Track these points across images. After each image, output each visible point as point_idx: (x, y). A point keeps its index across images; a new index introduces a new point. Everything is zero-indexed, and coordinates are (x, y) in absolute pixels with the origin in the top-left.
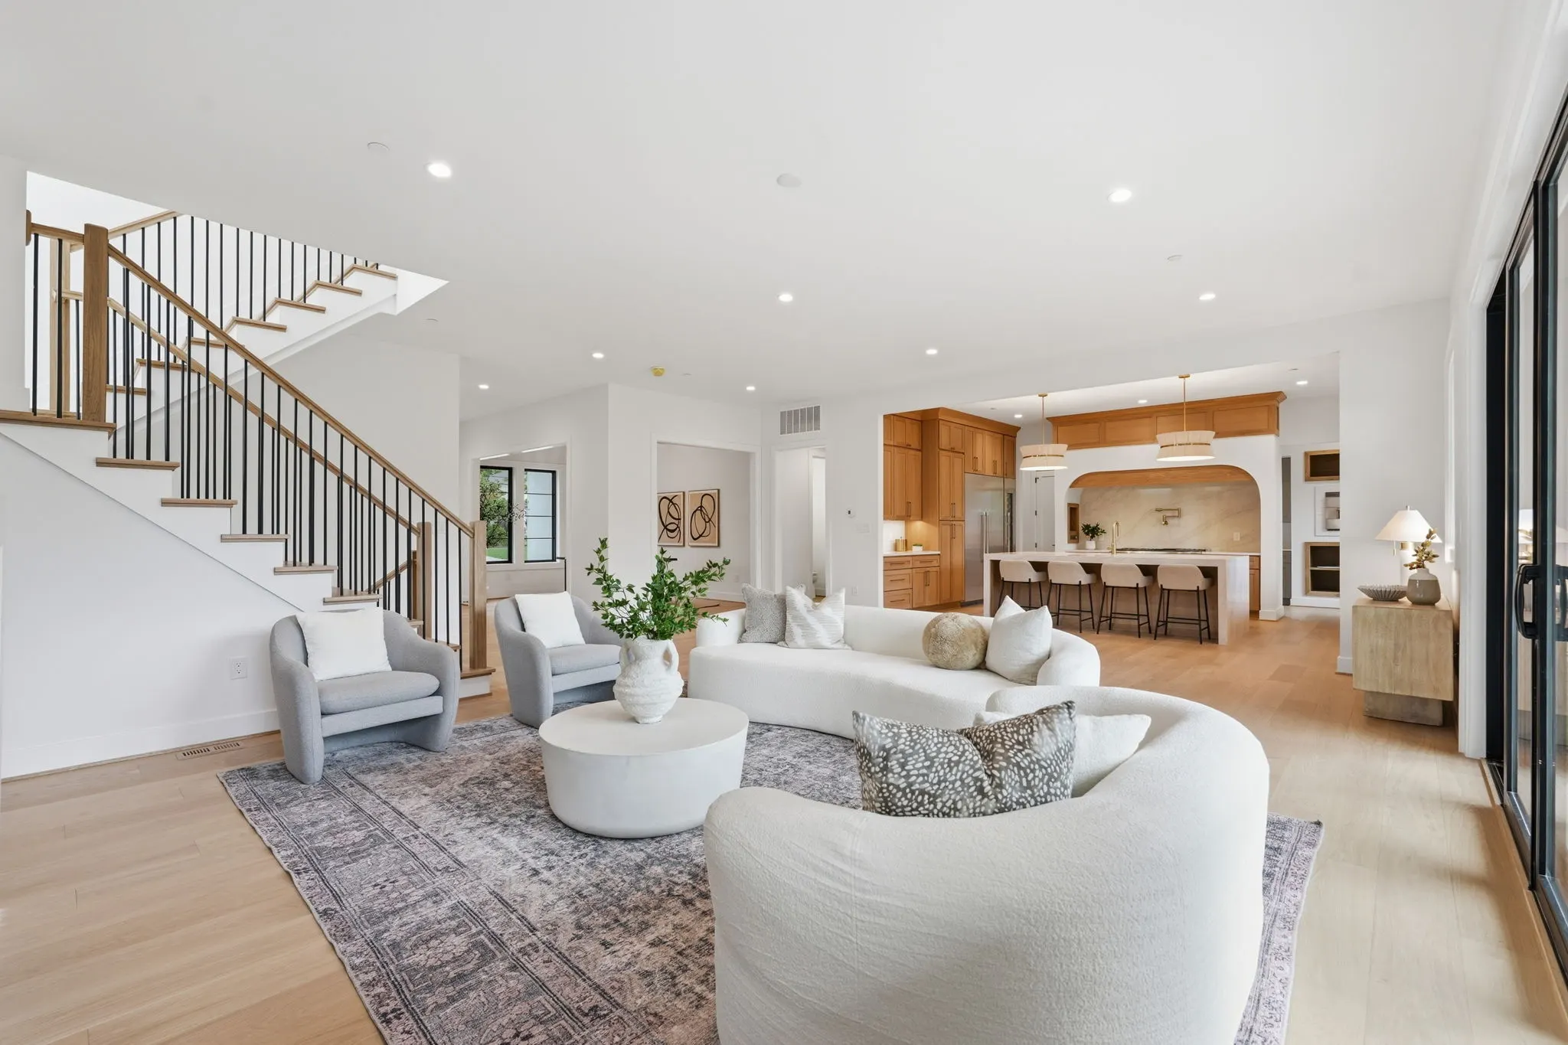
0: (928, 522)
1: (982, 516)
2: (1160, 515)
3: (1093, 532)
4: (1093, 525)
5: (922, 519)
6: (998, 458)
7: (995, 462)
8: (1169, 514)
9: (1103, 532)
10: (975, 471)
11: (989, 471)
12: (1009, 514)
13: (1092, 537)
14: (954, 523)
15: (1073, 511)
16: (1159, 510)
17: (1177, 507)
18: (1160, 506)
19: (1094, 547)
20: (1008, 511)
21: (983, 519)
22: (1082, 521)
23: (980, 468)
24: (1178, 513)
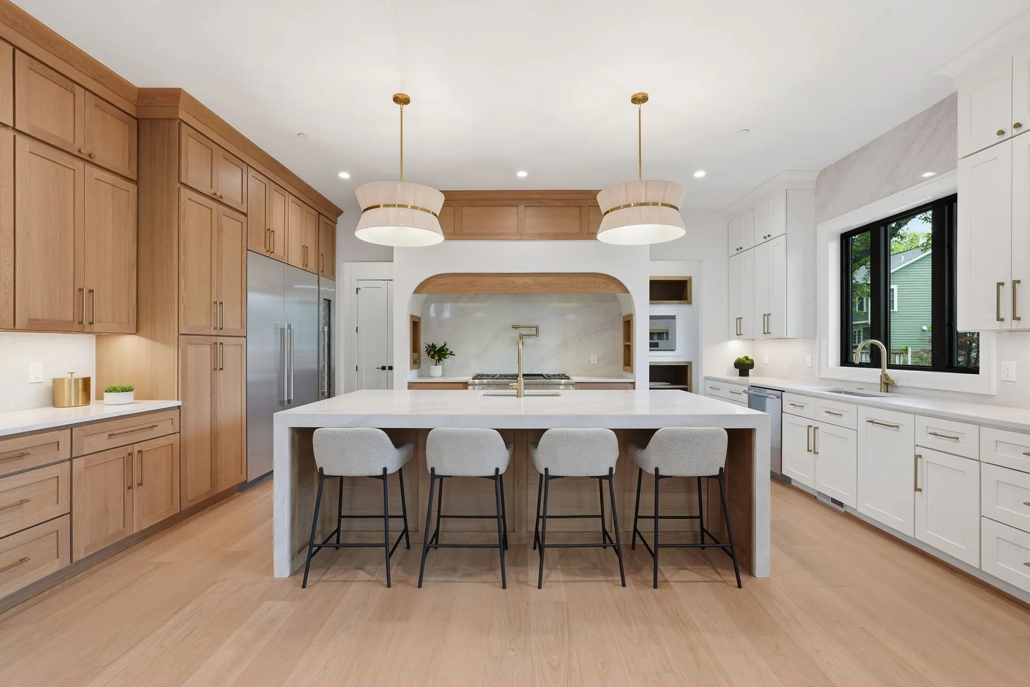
0: (152, 337)
1: (282, 330)
2: (516, 333)
3: (439, 353)
4: (439, 346)
5: (137, 331)
6: (311, 243)
7: (305, 248)
8: (525, 331)
9: (451, 354)
10: (269, 253)
11: (295, 258)
12: (326, 329)
13: (440, 360)
14: (220, 340)
15: (415, 325)
16: (515, 327)
17: (533, 324)
18: (516, 323)
19: (441, 374)
20: (324, 325)
21: (284, 335)
22: (425, 341)
23: (279, 251)
24: (536, 331)
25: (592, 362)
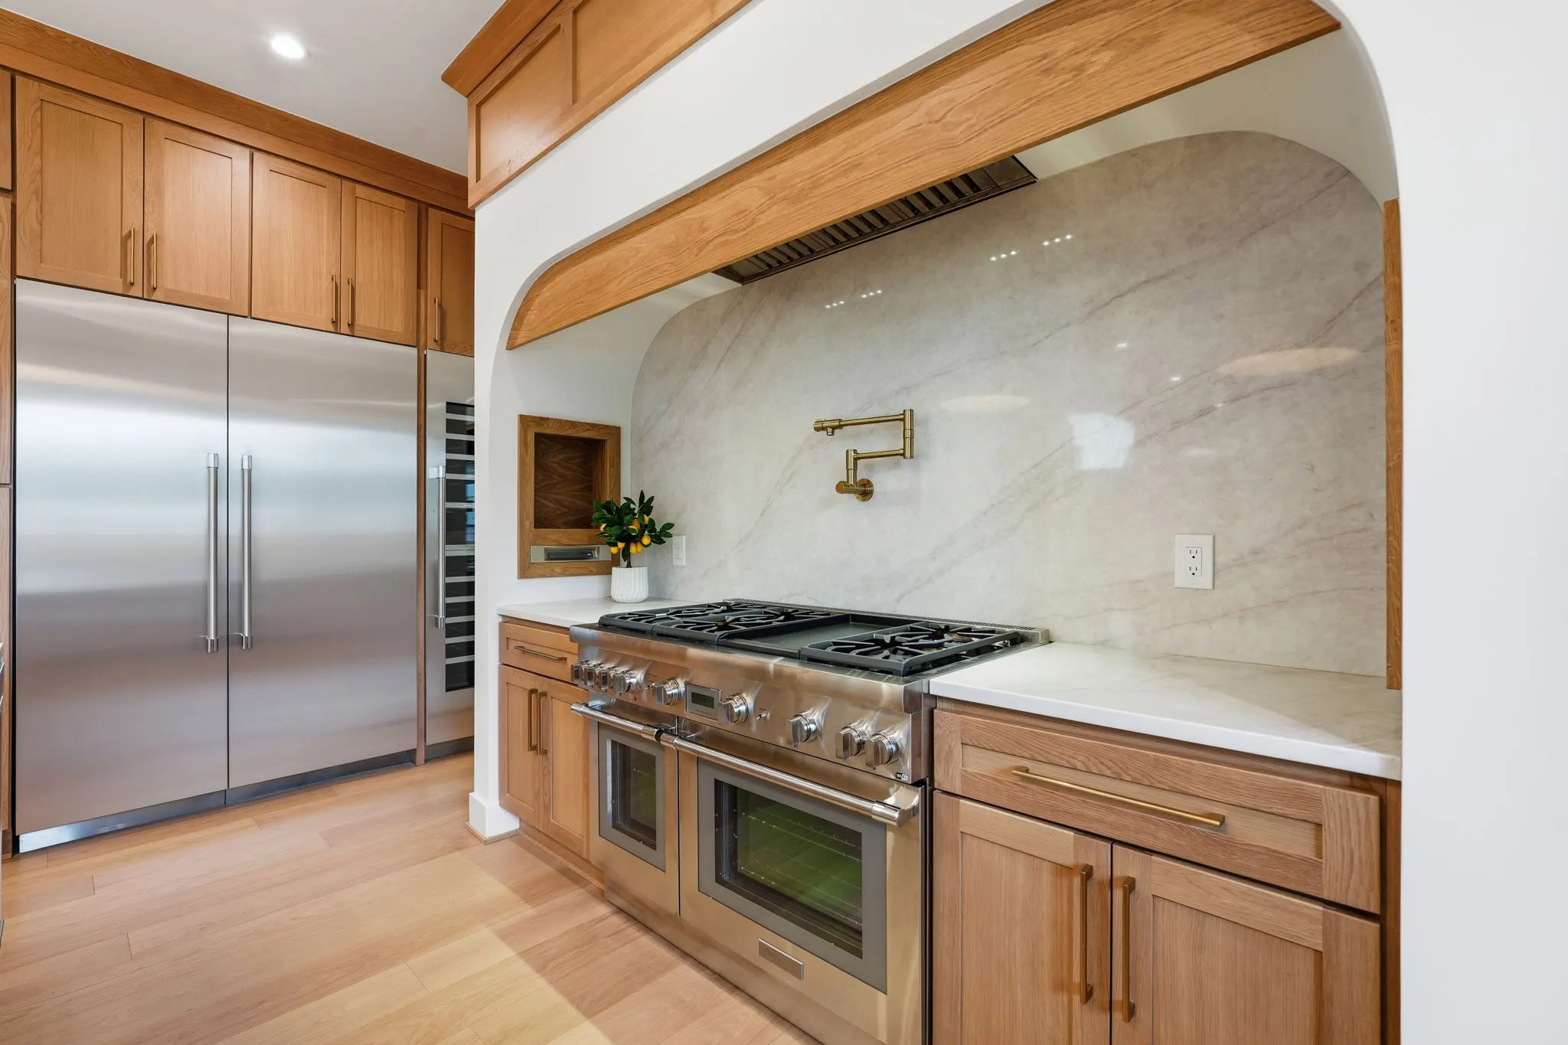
7: (341, 283)
25: (1182, 579)
